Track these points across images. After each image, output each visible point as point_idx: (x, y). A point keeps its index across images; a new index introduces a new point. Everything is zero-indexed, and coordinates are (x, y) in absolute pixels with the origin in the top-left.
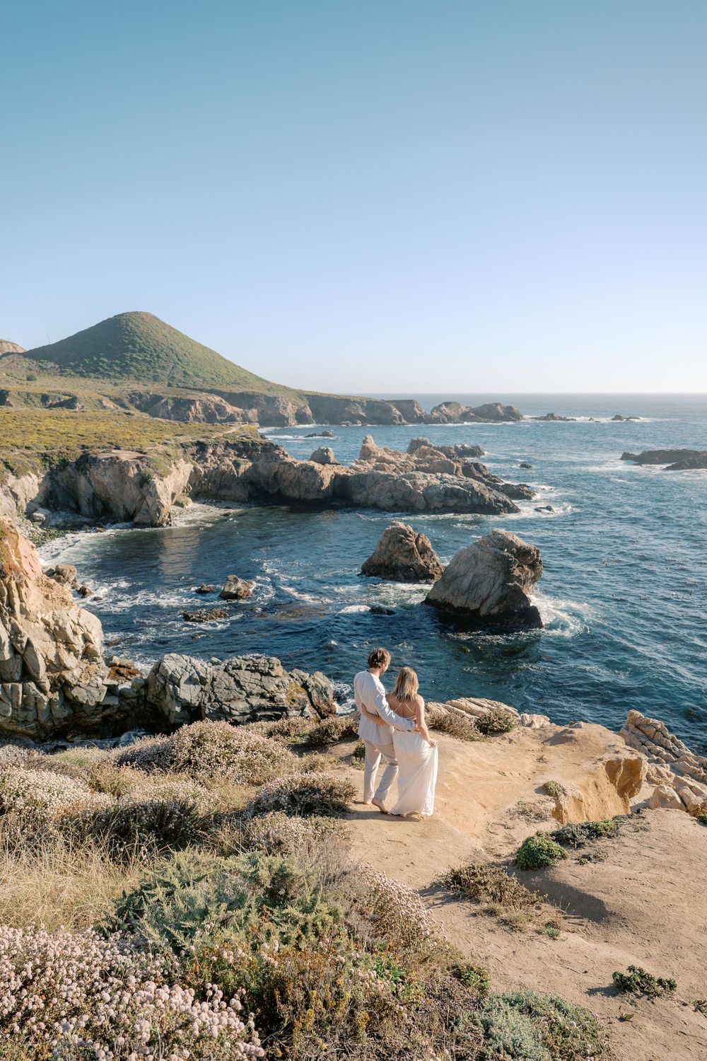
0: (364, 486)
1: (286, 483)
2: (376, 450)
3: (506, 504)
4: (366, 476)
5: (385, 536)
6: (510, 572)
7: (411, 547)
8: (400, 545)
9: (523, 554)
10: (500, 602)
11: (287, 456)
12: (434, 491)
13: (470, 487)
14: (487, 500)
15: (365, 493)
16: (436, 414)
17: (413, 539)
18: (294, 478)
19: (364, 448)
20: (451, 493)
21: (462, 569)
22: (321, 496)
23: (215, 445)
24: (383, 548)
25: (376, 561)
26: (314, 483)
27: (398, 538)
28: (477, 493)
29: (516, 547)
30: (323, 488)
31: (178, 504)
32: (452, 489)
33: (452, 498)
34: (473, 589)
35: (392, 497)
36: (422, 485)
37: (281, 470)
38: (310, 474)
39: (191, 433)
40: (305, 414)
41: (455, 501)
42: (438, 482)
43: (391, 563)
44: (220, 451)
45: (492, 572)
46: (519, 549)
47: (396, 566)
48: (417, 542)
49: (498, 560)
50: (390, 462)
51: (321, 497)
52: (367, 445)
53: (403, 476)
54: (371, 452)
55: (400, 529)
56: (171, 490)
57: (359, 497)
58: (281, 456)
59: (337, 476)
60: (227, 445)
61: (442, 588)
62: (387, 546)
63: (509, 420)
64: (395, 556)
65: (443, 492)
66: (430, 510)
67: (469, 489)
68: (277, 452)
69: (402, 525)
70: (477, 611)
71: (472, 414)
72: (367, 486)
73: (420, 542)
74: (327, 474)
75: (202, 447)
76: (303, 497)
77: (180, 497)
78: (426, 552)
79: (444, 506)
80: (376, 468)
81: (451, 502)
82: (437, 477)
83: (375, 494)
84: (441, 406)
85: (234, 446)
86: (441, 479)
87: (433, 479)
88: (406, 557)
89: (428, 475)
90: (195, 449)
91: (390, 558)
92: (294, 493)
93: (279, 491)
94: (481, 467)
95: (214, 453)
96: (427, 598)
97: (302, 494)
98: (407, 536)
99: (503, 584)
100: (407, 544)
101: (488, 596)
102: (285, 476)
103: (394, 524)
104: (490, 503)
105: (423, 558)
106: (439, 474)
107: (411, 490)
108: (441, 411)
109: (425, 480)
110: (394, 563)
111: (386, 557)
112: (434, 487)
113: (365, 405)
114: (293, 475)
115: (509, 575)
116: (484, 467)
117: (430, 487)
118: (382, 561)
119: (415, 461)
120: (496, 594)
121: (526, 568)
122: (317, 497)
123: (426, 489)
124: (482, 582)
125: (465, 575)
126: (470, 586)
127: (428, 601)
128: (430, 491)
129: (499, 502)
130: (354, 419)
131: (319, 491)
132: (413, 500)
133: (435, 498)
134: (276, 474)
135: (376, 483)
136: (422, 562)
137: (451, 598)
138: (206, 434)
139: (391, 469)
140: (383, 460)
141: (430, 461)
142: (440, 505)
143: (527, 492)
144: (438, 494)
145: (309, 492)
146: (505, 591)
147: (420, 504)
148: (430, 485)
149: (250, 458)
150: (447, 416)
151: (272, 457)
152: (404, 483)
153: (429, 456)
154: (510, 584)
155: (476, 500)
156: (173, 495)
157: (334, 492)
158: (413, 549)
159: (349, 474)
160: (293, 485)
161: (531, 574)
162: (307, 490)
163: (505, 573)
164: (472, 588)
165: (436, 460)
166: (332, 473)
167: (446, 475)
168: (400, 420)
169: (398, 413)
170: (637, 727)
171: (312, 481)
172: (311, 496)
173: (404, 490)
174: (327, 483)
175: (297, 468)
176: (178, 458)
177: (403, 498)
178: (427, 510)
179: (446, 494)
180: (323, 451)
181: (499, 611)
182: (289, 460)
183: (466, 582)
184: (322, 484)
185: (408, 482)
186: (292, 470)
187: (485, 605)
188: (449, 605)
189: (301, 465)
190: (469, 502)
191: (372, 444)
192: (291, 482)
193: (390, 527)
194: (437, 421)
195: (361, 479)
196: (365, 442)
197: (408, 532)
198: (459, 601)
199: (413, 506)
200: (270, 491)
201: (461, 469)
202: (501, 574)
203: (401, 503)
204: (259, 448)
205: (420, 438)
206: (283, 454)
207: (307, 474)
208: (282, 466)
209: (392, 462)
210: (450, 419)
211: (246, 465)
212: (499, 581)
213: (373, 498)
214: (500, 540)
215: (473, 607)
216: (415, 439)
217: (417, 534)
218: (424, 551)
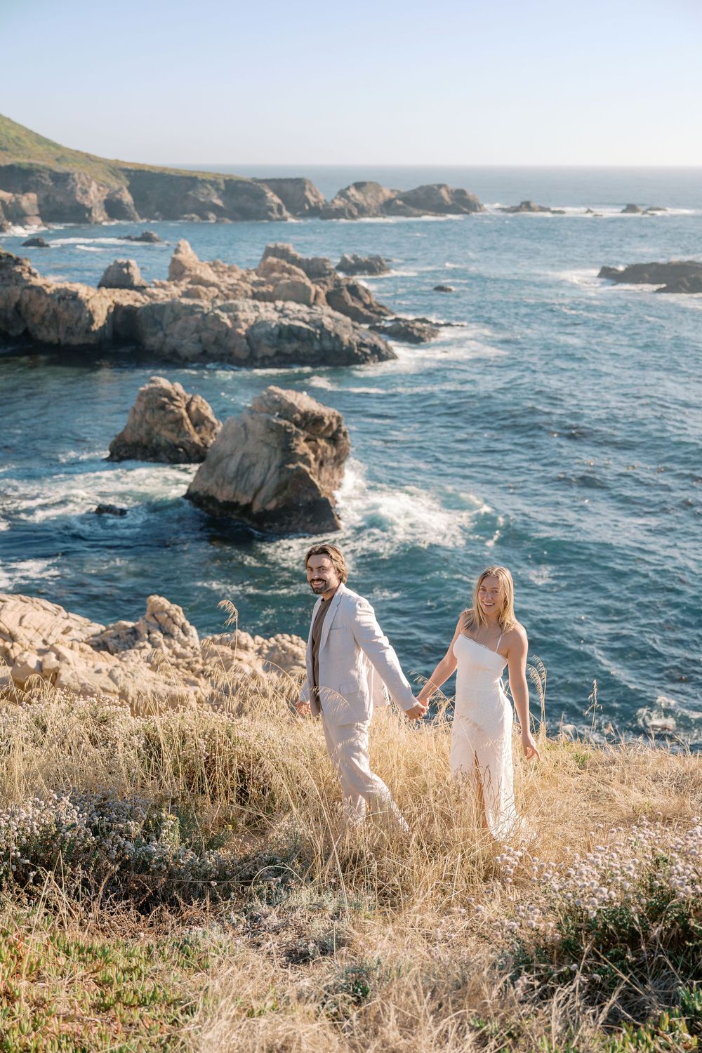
0: (160, 323)
1: (37, 320)
2: (193, 265)
3: (375, 350)
4: (162, 308)
5: (140, 400)
6: (290, 449)
7: (178, 416)
8: (162, 413)
9: (311, 423)
10: (278, 492)
11: (35, 275)
12: (263, 330)
13: (318, 323)
14: (346, 343)
15: (160, 334)
16: (339, 203)
17: (183, 404)
18: (48, 310)
19: (174, 260)
20: (289, 333)
22: (91, 340)
24: (138, 418)
25: (129, 438)
26: (80, 319)
27: (158, 403)
28: (329, 333)
29: (299, 412)
30: (95, 327)
32: (290, 328)
33: (290, 341)
34: (242, 476)
35: (200, 340)
36: (246, 321)
37: (26, 299)
38: (72, 304)
40: (120, 202)
41: (295, 345)
42: (275, 316)
43: (150, 441)
45: (265, 450)
46: (305, 415)
47: (158, 445)
48: (188, 409)
49: (272, 431)
50: (208, 284)
51: (92, 342)
52: (179, 256)
53: (220, 308)
54: (184, 268)
55: (162, 389)
57: (152, 341)
58: (26, 275)
59: (118, 307)
61: (205, 475)
62: (143, 415)
63: (458, 212)
64: (156, 429)
65: (276, 332)
66: (256, 359)
67: (317, 327)
68: (18, 269)
69: (164, 383)
70: (249, 506)
71: (400, 203)
72: (164, 323)
73: (193, 408)
74: (101, 304)
76: (63, 342)
78: (203, 423)
79: (278, 354)
80: (187, 294)
81: (289, 347)
82: (275, 309)
83: (176, 336)
84: (348, 189)
86: (281, 311)
87: (268, 313)
88: (172, 431)
89: (261, 305)
91: (149, 433)
92: (49, 335)
93: (26, 332)
94: (361, 292)
96: (188, 491)
97: (62, 336)
98: (172, 399)
99: (281, 467)
100: (172, 411)
101: (262, 484)
102: (33, 308)
103: (152, 382)
104: (350, 348)
105: (199, 432)
106: (280, 304)
107: (228, 329)
108: (347, 198)
109: (251, 313)
110: (154, 441)
111: (142, 432)
112: (264, 323)
113: (223, 187)
114: (45, 307)
115: (288, 454)
116: (367, 291)
117: (259, 324)
118: (137, 438)
119: (254, 284)
120: (272, 482)
121: (322, 443)
122: (86, 341)
123: (252, 327)
124: (254, 465)
125: (232, 455)
126: (238, 470)
127: (188, 496)
128: (256, 331)
129: (365, 346)
130: (203, 210)
131: (88, 331)
132: (231, 344)
133: (265, 341)
134: (18, 305)
135: (176, 318)
136: (196, 438)
137: (215, 488)
139: (211, 295)
140: (200, 281)
141: (274, 282)
142: (271, 352)
143: (419, 330)
144: (269, 335)
145: (73, 334)
146: (284, 477)
147: (241, 351)
148: (259, 320)
150: (356, 205)
151: (10, 277)
152: (217, 317)
153: (276, 275)
154: (291, 466)
155: (327, 344)
157: (115, 333)
158: (182, 419)
159: (138, 305)
160: (47, 323)
161: (331, 452)
162: (70, 331)
163: (283, 450)
164: (242, 472)
165: (285, 280)
166: (109, 302)
167: (292, 305)
168: (280, 211)
169: (277, 200)
170: (153, 615)
171: (76, 316)
172: (76, 340)
173: (217, 329)
174: (100, 319)
175: (51, 296)
177: (217, 342)
178: (252, 360)
179: (280, 335)
180: (121, 266)
181: (277, 505)
182: (38, 281)
183: (233, 466)
184: (92, 321)
185: (225, 318)
186: (43, 298)
187: (258, 497)
188: (212, 499)
189: (58, 291)
190: (317, 347)
191: (188, 254)
192: (43, 318)
193: (147, 386)
194: (339, 213)
195: (156, 313)
196: (177, 251)
197: (174, 394)
198: (225, 493)
199: (231, 354)
200: (11, 332)
201: (323, 295)
202: (279, 452)
203: (213, 349)
205: (280, 244)
206: (30, 272)
207: (68, 306)
208: (27, 291)
209: (213, 285)
210: (363, 211)
212: (276, 462)
213: (172, 342)
214: (275, 402)
215: (244, 500)
216: (272, 245)
217: (189, 396)
218: (200, 421)
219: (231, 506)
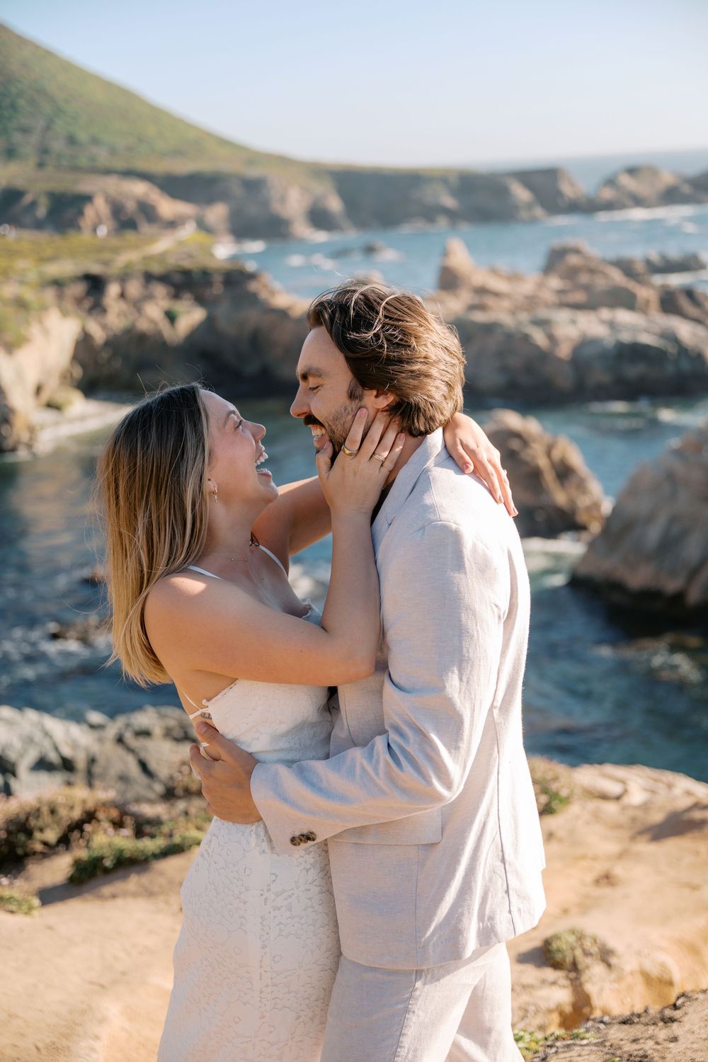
2: (471, 272)
7: (536, 467)
11: (276, 293)
12: (594, 351)
13: (672, 336)
16: (608, 194)
17: (541, 449)
18: (292, 339)
19: (443, 267)
20: (635, 352)
21: (642, 506)
23: (123, 278)
28: (688, 350)
31: (52, 406)
32: (634, 345)
33: (633, 363)
34: (669, 548)
36: (568, 339)
37: (265, 326)
39: (73, 254)
40: (328, 210)
41: (641, 368)
42: (605, 329)
44: (134, 288)
48: (549, 453)
50: (497, 295)
52: (450, 262)
53: (526, 322)
54: (458, 276)
56: (32, 378)
58: (262, 295)
60: (149, 278)
61: (603, 550)
65: (613, 353)
66: (586, 391)
67: (669, 342)
68: (253, 287)
69: (512, 421)
70: (679, 597)
71: (687, 188)
73: (556, 455)
75: (95, 284)
77: (53, 388)
78: (569, 475)
80: (472, 308)
81: (633, 371)
82: (601, 320)
84: (618, 175)
85: (164, 279)
86: (609, 324)
87: (592, 326)
88: (527, 488)
89: (582, 318)
90: (79, 289)
93: (264, 370)
94: (698, 297)
95: (122, 295)
96: (575, 574)
98: (526, 443)
105: (564, 490)
106: (606, 313)
107: (542, 351)
108: (617, 186)
109: (573, 328)
112: (593, 341)
113: (456, 184)
114: (289, 335)
116: (705, 295)
117: (585, 343)
119: (554, 290)
123: (577, 347)
124: (689, 532)
125: (650, 519)
126: (662, 542)
127: (574, 582)
128: (585, 352)
130: (430, 213)
132: (548, 372)
133: (597, 366)
134: (254, 334)
135: (469, 341)
136: (561, 499)
137: (622, 570)
138: (106, 256)
139: (502, 309)
140: (482, 291)
141: (587, 288)
144: (603, 357)
147: (565, 380)
148: (584, 337)
149: (200, 301)
150: (630, 194)
151: (244, 298)
152: (527, 336)
153: (584, 278)
155: (686, 366)
156: (39, 390)
158: (541, 471)
160: (290, 356)
165: (600, 283)
167: (622, 314)
168: (530, 210)
169: (527, 196)
173: (527, 352)
175: (297, 320)
176: (44, 308)
177: (527, 371)
178: (580, 392)
179: (619, 357)
182: (280, 301)
183: (653, 534)
185: (539, 338)
187: (696, 581)
188: (616, 586)
190: (669, 370)
191: (461, 256)
194: (609, 206)
196: (445, 256)
197: (528, 435)
198: (640, 575)
199: (550, 386)
201: (655, 301)
204: (218, 279)
205: (569, 243)
206: (267, 290)
208: (266, 316)
209: (504, 295)
210: (638, 201)
211: (191, 317)
215: (671, 587)
217: (547, 438)
218: (564, 472)
219: (650, 595)
